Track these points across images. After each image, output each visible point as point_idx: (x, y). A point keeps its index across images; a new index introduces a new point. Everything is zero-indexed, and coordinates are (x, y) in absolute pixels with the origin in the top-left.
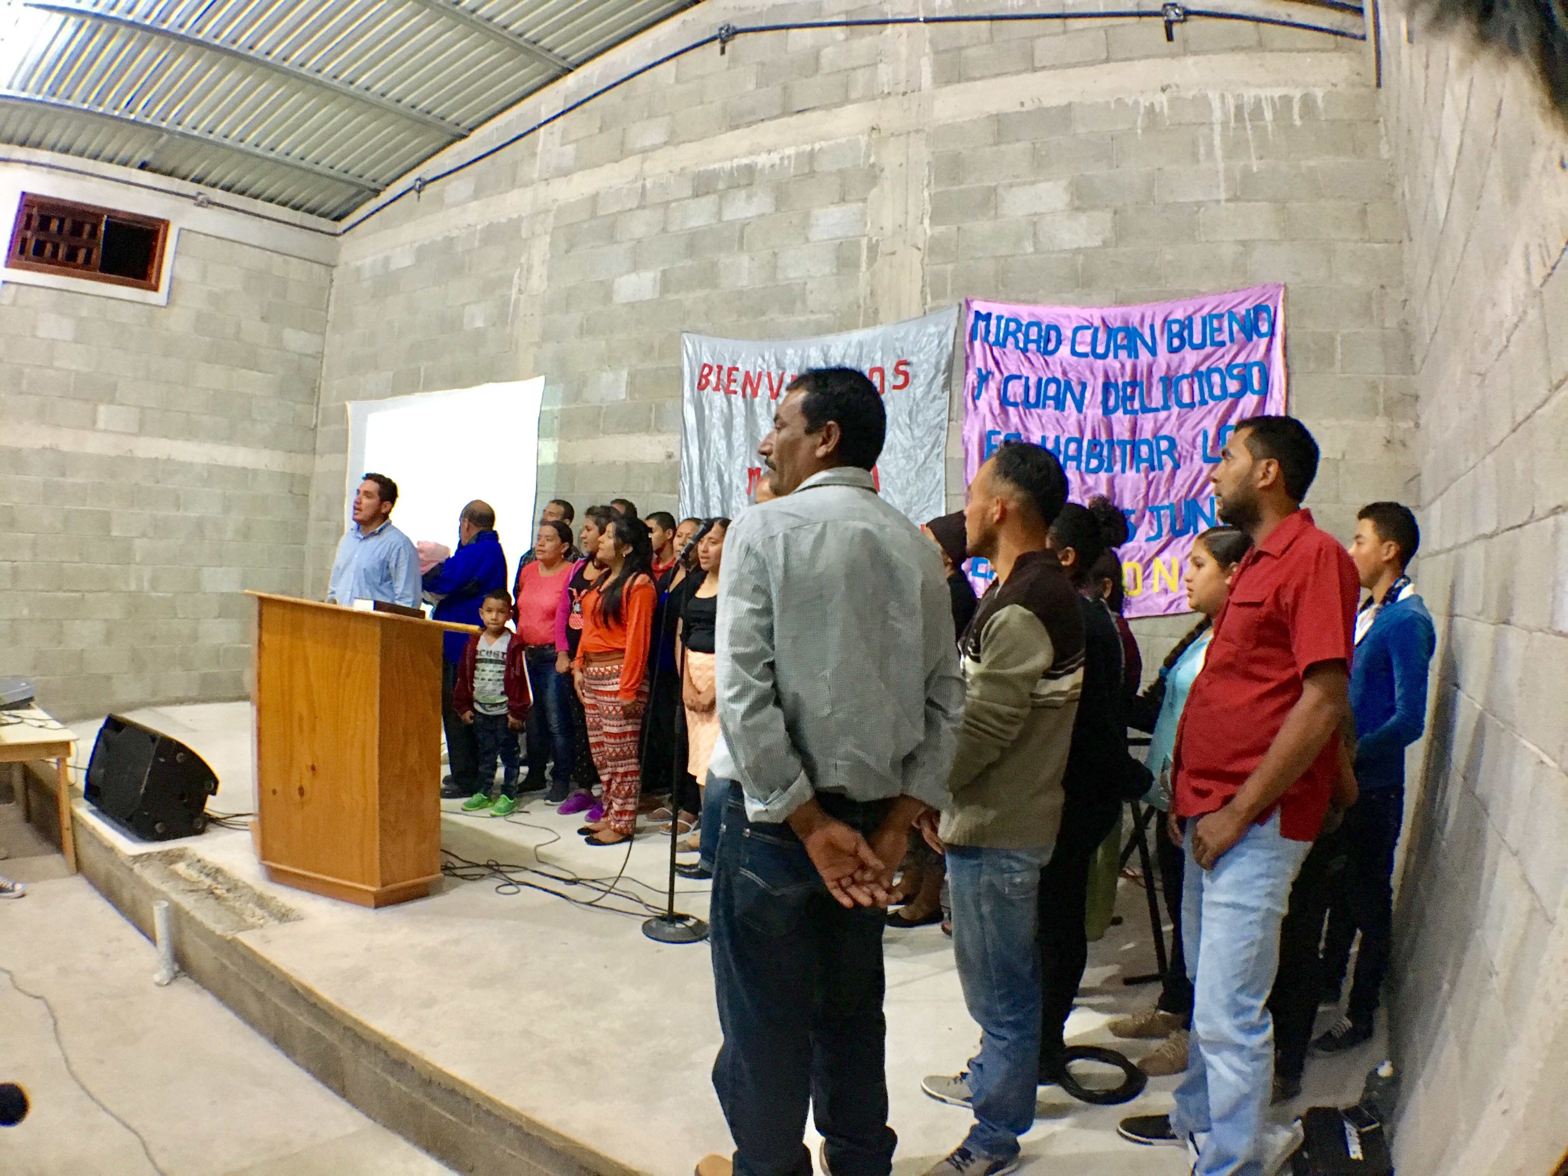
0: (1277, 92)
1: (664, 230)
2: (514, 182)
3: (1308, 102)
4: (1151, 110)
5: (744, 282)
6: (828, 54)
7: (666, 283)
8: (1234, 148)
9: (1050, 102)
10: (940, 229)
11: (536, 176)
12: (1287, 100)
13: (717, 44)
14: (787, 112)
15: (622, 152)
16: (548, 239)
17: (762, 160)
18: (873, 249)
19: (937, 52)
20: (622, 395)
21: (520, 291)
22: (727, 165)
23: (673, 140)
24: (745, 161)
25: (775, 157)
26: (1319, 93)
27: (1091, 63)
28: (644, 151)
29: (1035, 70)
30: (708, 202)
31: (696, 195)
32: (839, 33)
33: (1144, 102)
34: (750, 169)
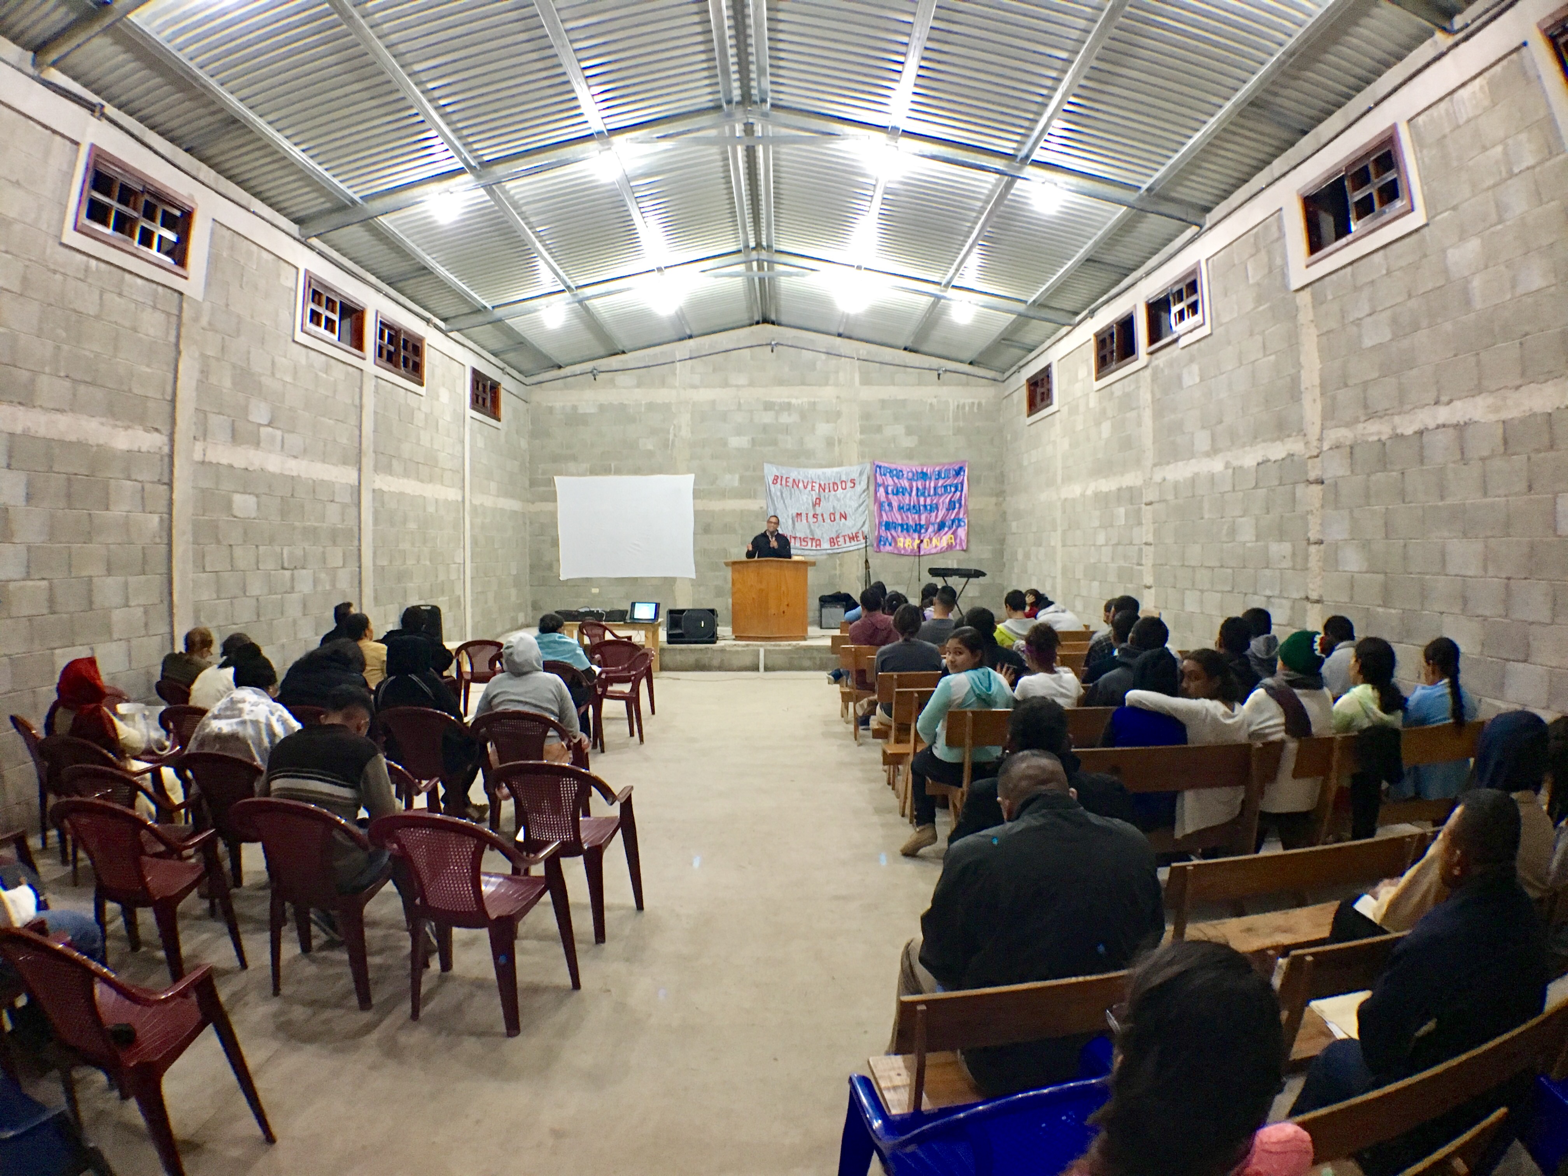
0: (971, 400)
1: (751, 420)
2: (663, 383)
3: (980, 404)
4: (931, 404)
5: (789, 446)
6: (819, 365)
7: (753, 441)
8: (956, 419)
9: (899, 398)
10: (863, 437)
11: (677, 384)
12: (973, 403)
13: (769, 348)
14: (803, 383)
15: (725, 384)
16: (689, 416)
17: (793, 401)
18: (840, 441)
19: (861, 373)
20: (736, 483)
21: (675, 435)
22: (779, 400)
23: (751, 384)
24: (786, 400)
25: (800, 401)
26: (983, 401)
27: (913, 385)
28: (737, 386)
29: (894, 385)
30: (771, 414)
31: (766, 409)
32: (823, 356)
33: (929, 401)
34: (789, 404)
